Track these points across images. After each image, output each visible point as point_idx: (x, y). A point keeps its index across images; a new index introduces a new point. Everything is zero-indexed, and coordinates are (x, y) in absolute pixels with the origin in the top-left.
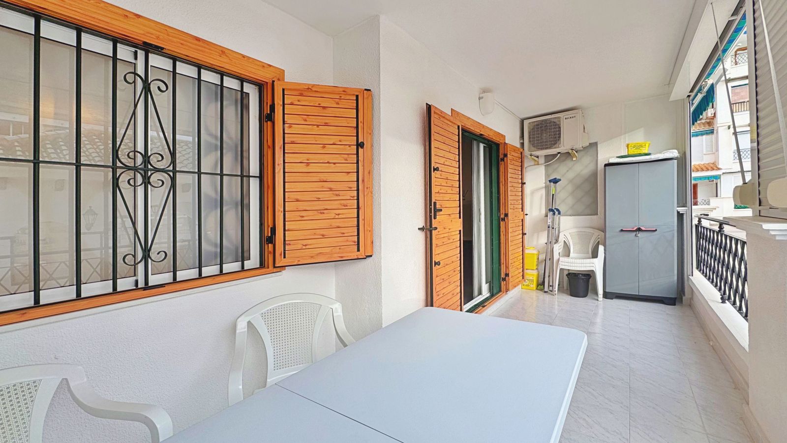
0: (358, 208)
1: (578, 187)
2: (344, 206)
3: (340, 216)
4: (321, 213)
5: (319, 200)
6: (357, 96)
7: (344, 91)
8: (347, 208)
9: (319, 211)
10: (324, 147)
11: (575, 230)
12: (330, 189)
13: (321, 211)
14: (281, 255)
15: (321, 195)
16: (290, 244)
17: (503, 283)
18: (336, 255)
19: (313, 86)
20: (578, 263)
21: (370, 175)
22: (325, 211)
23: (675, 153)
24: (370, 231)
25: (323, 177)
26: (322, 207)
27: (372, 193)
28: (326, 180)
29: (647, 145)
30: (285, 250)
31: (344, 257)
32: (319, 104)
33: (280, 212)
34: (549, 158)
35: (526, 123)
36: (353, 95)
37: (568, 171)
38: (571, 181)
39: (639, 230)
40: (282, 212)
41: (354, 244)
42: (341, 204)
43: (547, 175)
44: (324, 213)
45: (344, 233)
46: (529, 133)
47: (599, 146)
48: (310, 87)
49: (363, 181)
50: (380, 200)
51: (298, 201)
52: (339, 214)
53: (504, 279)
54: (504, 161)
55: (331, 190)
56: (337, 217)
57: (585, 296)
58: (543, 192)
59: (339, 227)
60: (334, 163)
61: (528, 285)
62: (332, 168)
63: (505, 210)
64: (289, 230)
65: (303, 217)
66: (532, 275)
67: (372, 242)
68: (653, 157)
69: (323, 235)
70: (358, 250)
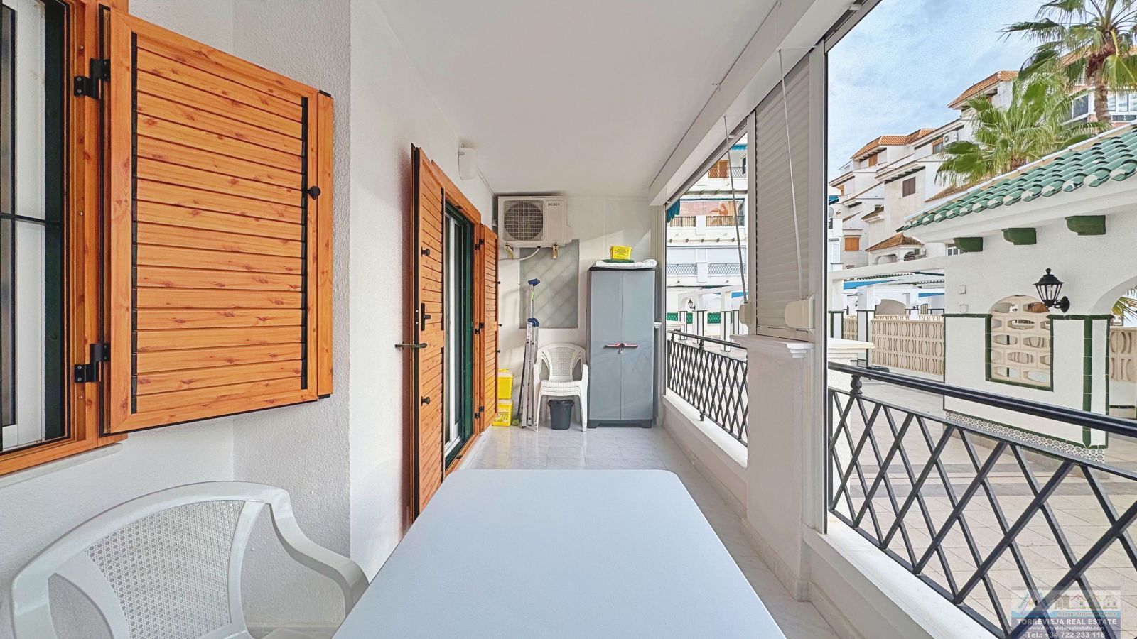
0: (305, 308)
1: (558, 292)
2: (277, 303)
3: (268, 323)
4: (226, 315)
5: (220, 287)
6: (305, 100)
7: (278, 82)
8: (282, 306)
9: (222, 311)
10: (234, 183)
11: (554, 346)
12: (247, 267)
13: (227, 311)
14: (124, 405)
15: (224, 279)
16: (148, 382)
17: (476, 421)
18: (259, 399)
19: (212, 51)
20: (558, 387)
21: (327, 250)
22: (236, 312)
23: (652, 264)
24: (327, 351)
25: (230, 242)
26: (230, 304)
27: (331, 283)
28: (237, 250)
29: (630, 250)
30: (134, 396)
31: (277, 400)
32: (224, 93)
33: (123, 310)
34: (525, 252)
35: (501, 200)
36: (297, 94)
37: (546, 271)
38: (550, 284)
40: (128, 309)
41: (295, 374)
42: (271, 301)
43: (523, 275)
44: (232, 316)
45: (274, 356)
46: (506, 214)
47: (581, 244)
48: (204, 51)
49: (316, 258)
50: (348, 296)
51: (169, 286)
52: (265, 319)
53: (478, 416)
54: (479, 249)
55: (249, 270)
56: (261, 323)
57: (567, 428)
58: (518, 296)
59: (264, 344)
60: (257, 219)
61: (501, 421)
62: (251, 227)
63: (480, 318)
64: (144, 351)
65: (182, 322)
66: (506, 406)
67: (331, 371)
68: (637, 265)
69: (230, 360)
70: (305, 386)
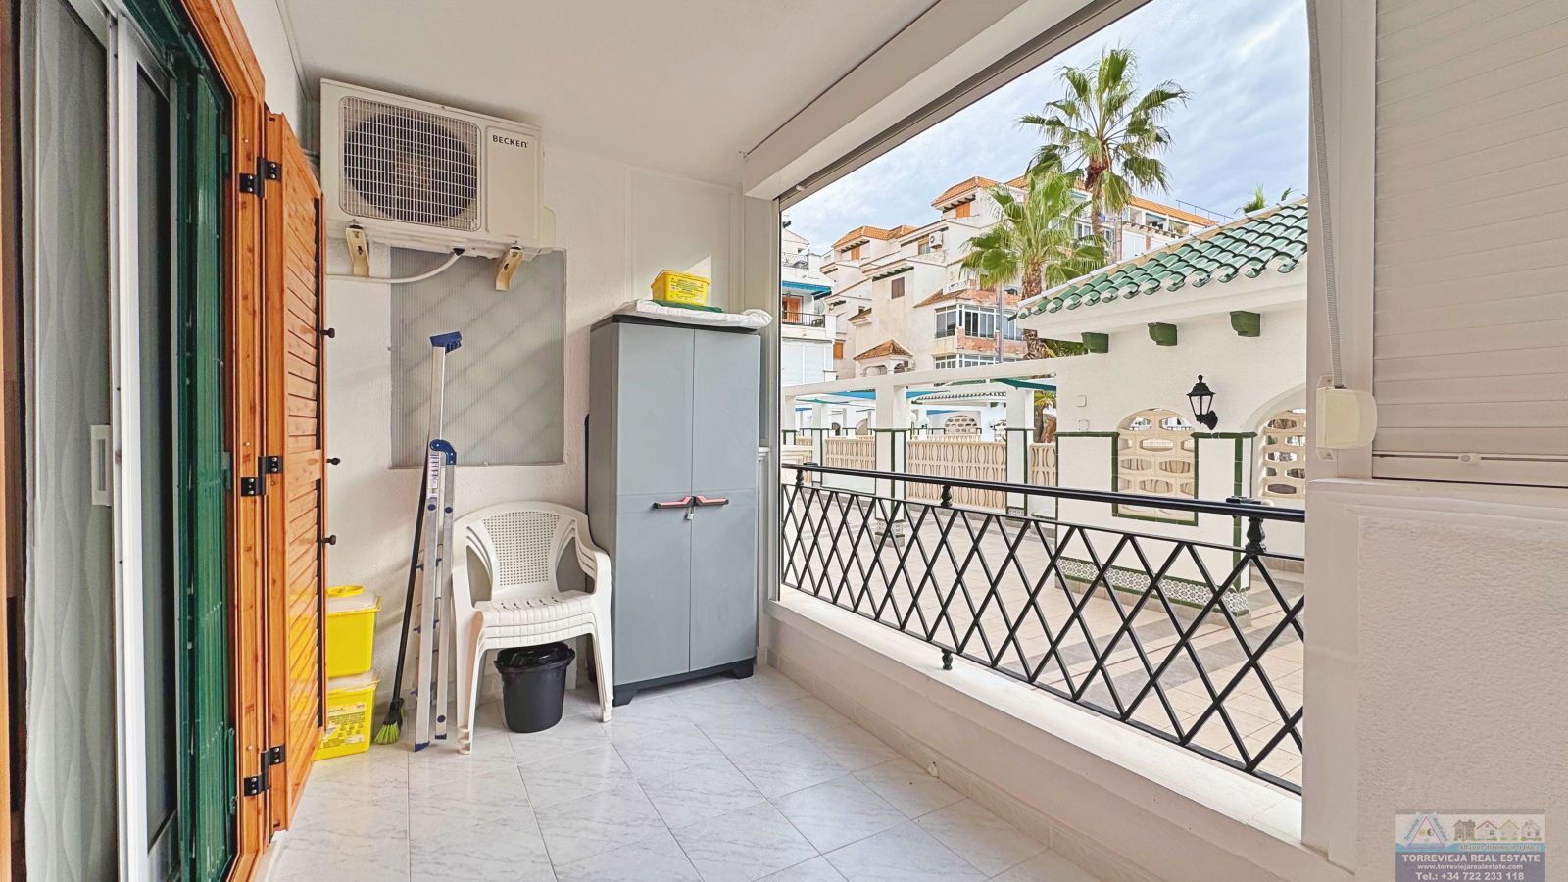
11: (501, 511)
29: (705, 286)
34: (409, 260)
35: (333, 92)
39: (695, 502)
43: (401, 318)
46: (347, 137)
47: (568, 262)
66: (357, 696)
